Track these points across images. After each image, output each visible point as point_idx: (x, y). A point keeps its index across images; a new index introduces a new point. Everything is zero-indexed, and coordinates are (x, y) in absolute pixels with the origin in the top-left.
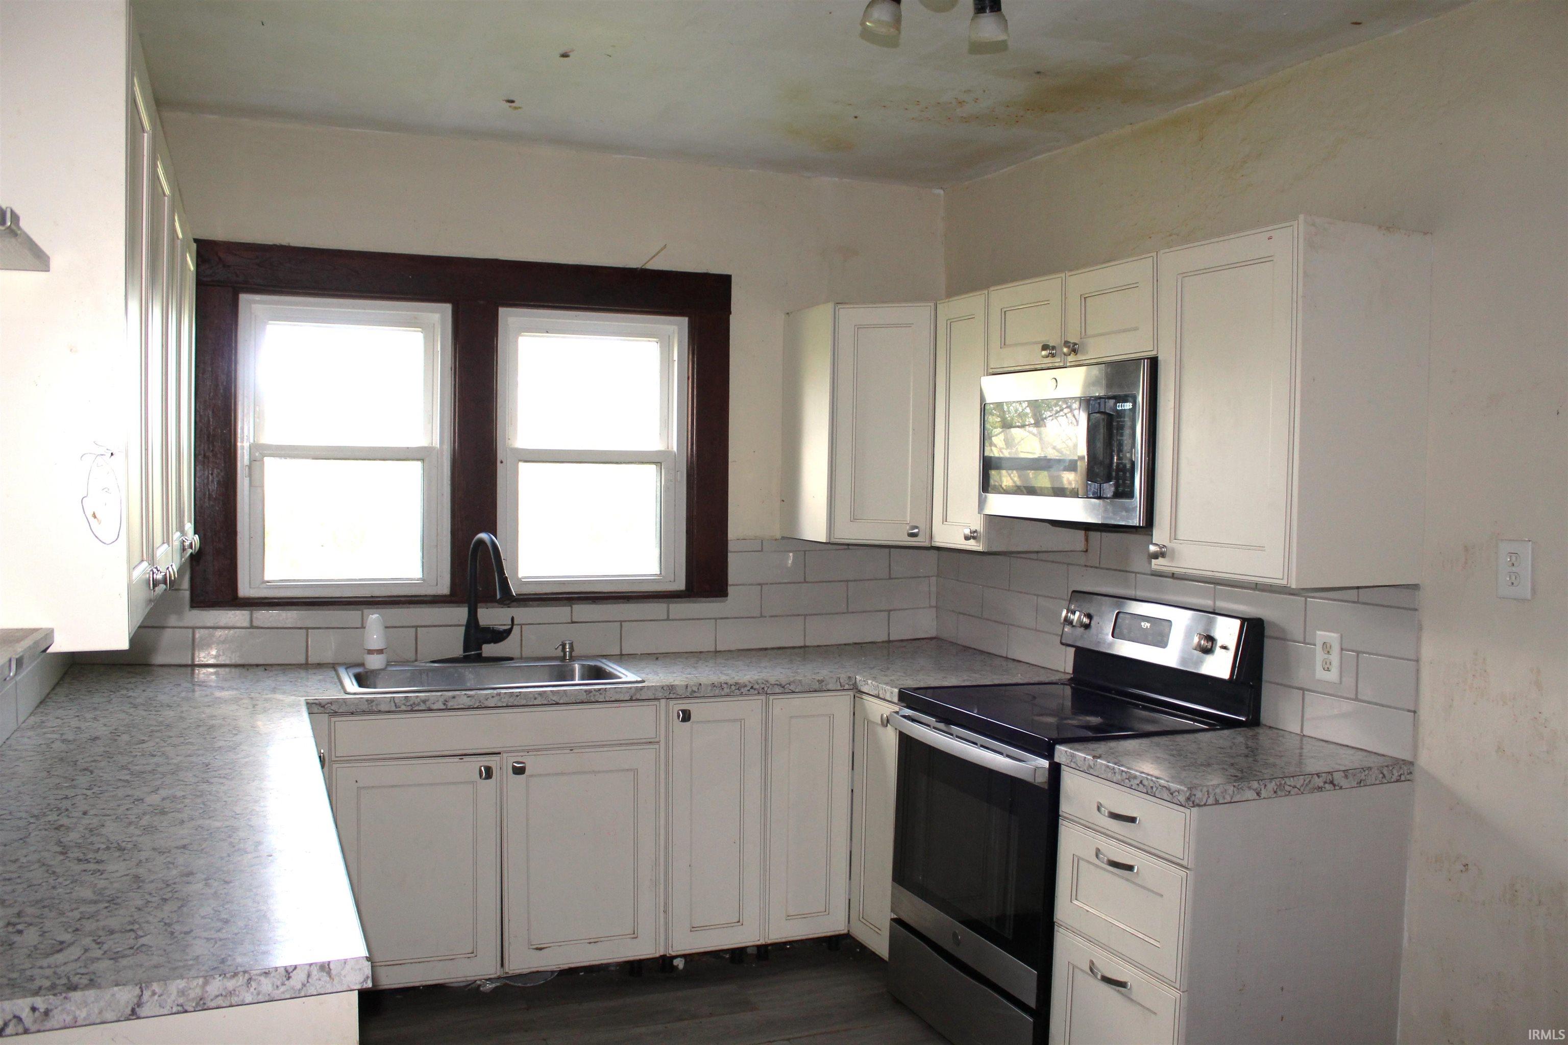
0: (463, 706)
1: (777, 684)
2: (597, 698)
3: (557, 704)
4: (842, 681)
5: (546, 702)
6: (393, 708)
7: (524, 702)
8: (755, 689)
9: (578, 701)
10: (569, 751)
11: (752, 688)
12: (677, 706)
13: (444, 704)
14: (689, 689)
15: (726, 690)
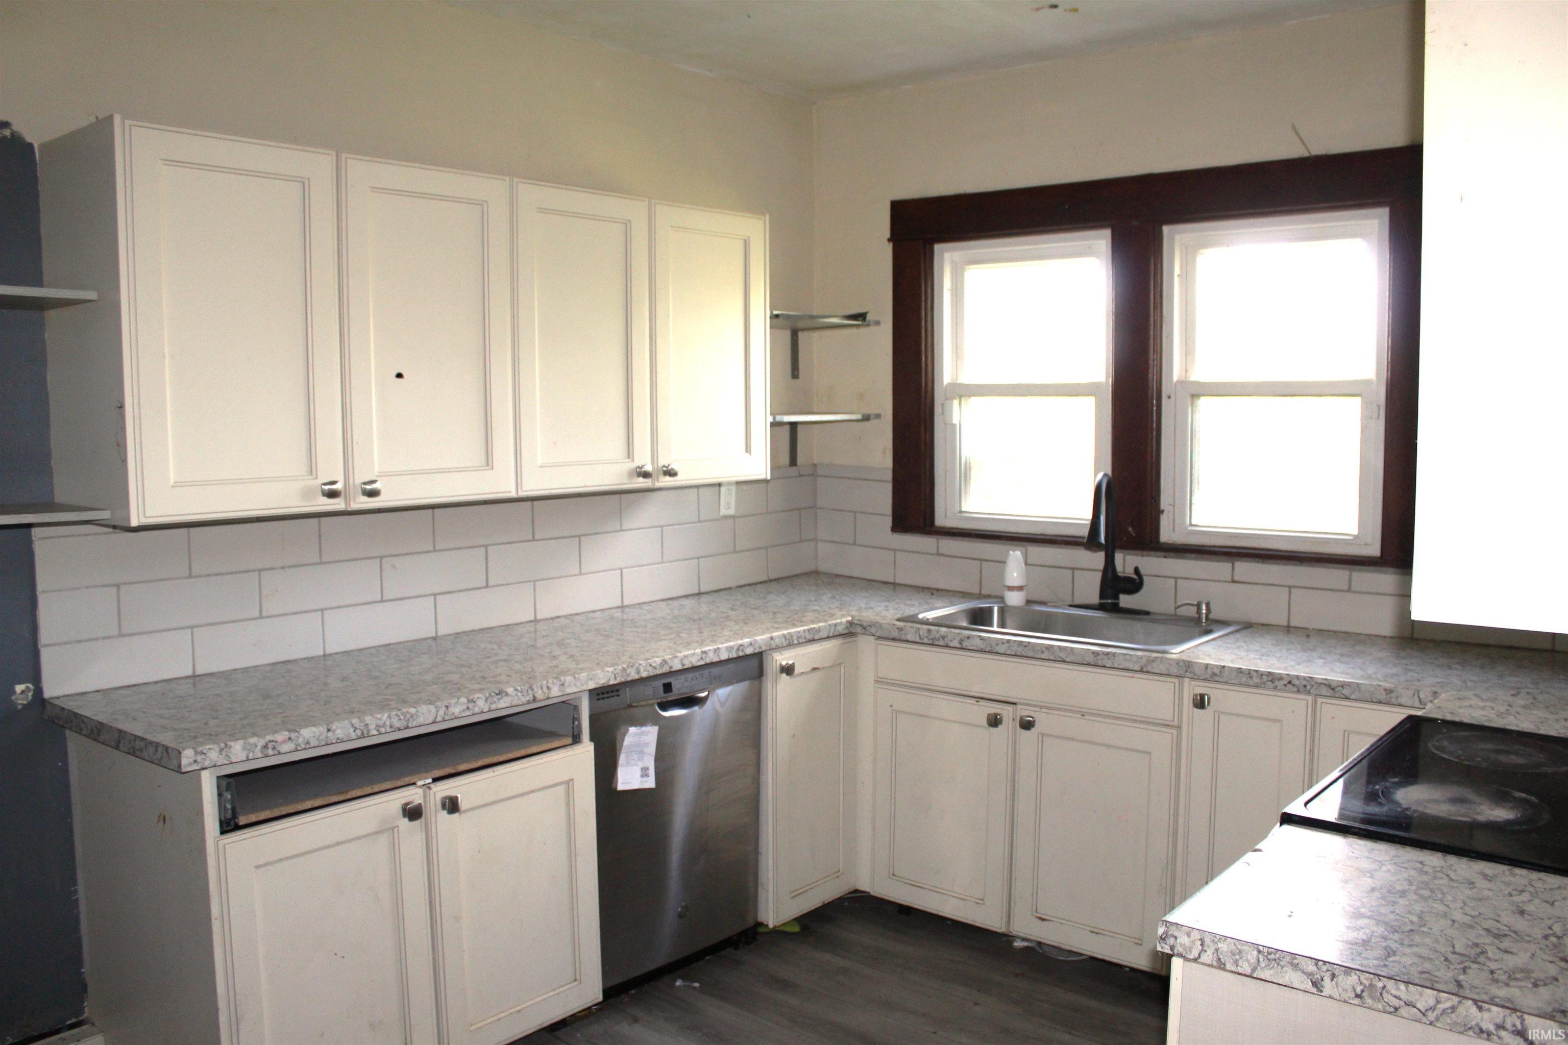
0: (976, 648)
1: (1325, 684)
2: (1104, 663)
3: (1064, 661)
4: (1422, 696)
5: (1053, 658)
6: (918, 640)
7: (1031, 654)
8: (1294, 685)
9: (1085, 662)
10: (1079, 716)
11: (1290, 682)
12: (1192, 688)
13: (960, 643)
14: (1209, 671)
15: (1256, 680)
